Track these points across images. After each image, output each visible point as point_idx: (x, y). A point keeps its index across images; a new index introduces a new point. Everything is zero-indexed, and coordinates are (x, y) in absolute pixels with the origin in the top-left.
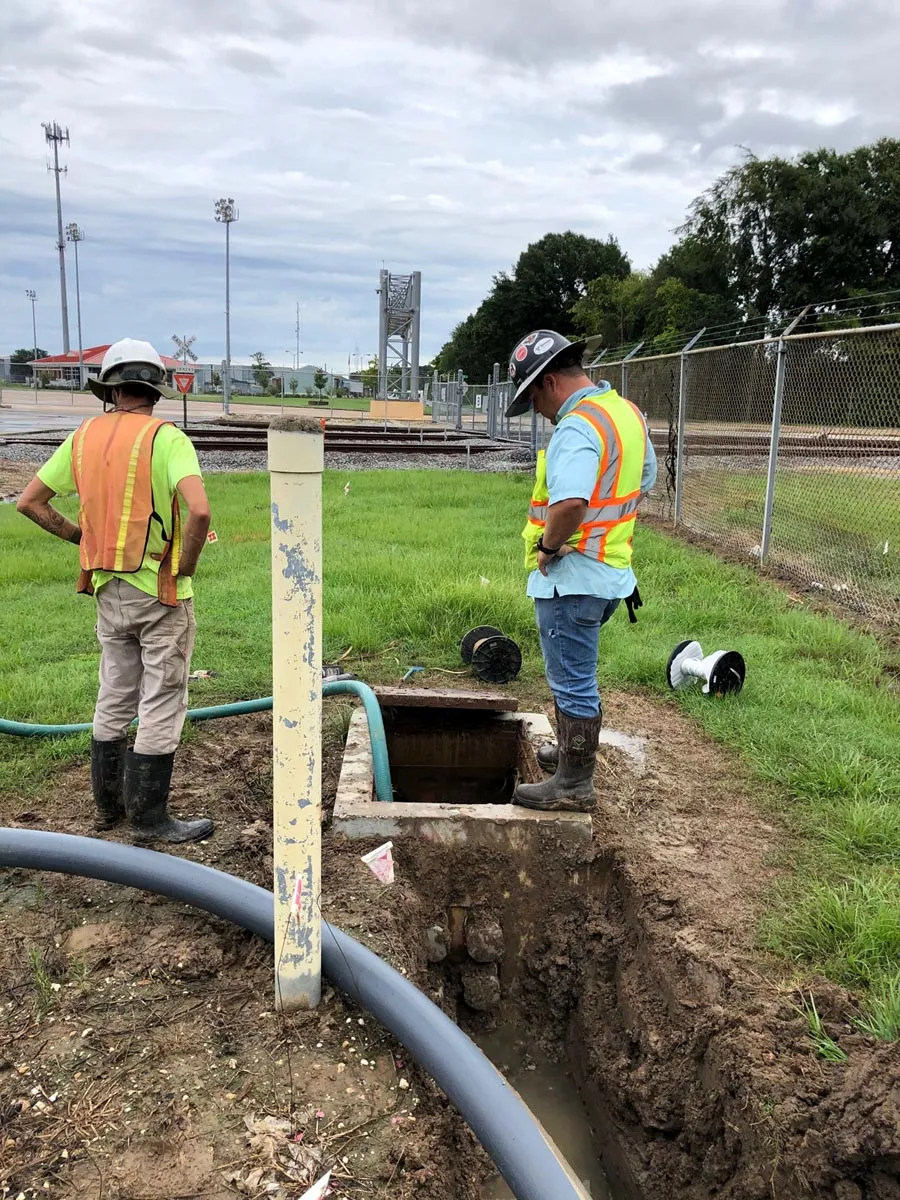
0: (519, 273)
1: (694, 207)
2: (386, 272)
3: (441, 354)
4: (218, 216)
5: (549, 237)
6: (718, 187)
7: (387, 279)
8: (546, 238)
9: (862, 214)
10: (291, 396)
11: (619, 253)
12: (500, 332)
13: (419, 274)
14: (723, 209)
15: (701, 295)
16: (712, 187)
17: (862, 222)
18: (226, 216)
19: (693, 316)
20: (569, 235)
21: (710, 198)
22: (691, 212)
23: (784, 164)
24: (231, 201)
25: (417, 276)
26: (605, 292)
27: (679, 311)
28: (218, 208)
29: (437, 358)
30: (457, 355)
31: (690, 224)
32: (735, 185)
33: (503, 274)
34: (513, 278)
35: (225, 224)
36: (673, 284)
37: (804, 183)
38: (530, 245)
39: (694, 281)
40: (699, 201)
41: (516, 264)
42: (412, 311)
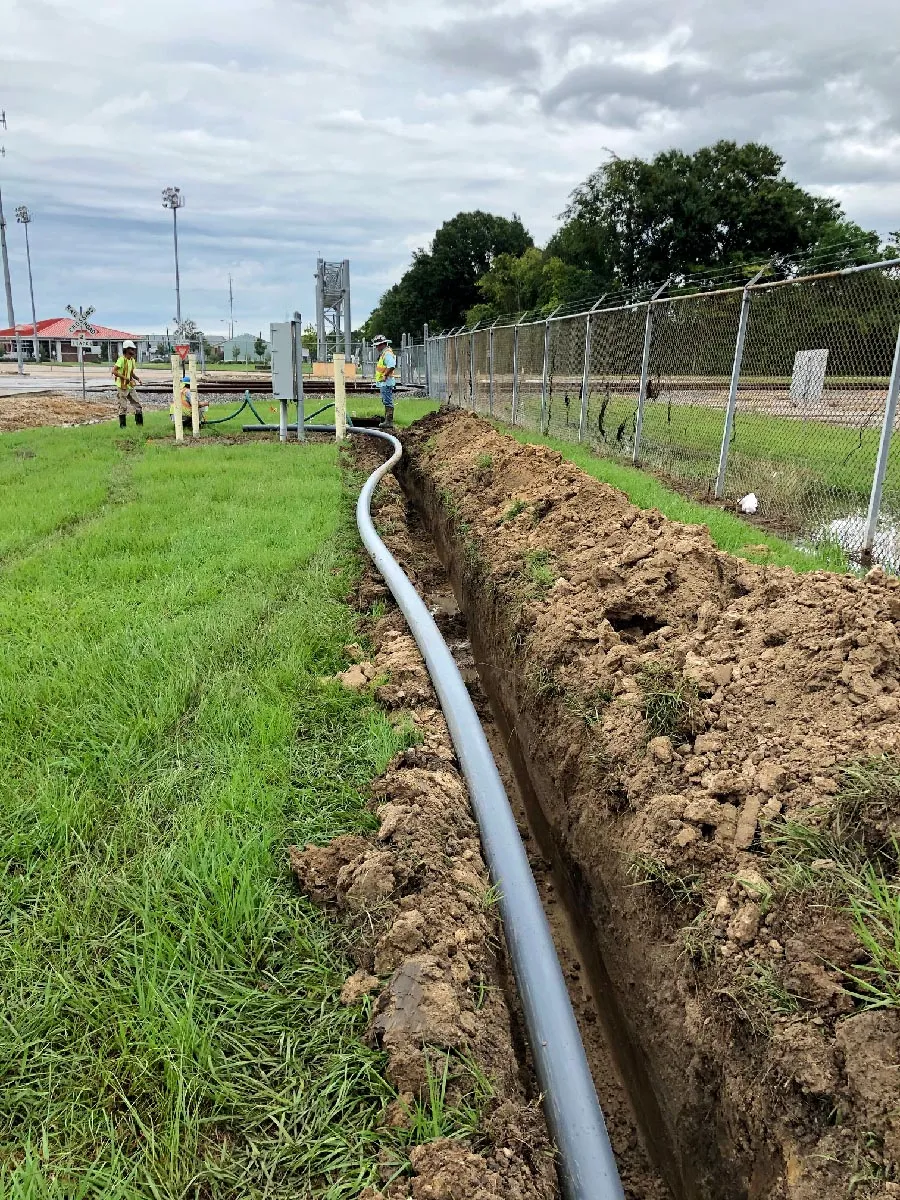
0: (435, 249)
1: (573, 197)
2: (321, 261)
3: (371, 319)
4: (165, 203)
5: (461, 215)
6: (591, 181)
7: (323, 267)
8: (458, 216)
9: (697, 206)
10: (233, 363)
11: (522, 229)
12: (420, 301)
13: (348, 261)
14: (596, 198)
15: (579, 271)
16: (586, 180)
17: (698, 213)
18: (173, 203)
19: (572, 289)
20: (478, 213)
21: (586, 190)
22: (570, 201)
23: (641, 163)
24: (177, 190)
25: (346, 263)
26: (506, 268)
27: (562, 284)
28: (165, 196)
29: (367, 324)
30: (385, 322)
31: (570, 211)
32: (604, 179)
33: (421, 250)
34: (431, 254)
35: (172, 210)
36: (556, 262)
37: (656, 180)
38: (444, 223)
39: (574, 259)
40: (578, 192)
41: (432, 241)
42: (344, 291)
